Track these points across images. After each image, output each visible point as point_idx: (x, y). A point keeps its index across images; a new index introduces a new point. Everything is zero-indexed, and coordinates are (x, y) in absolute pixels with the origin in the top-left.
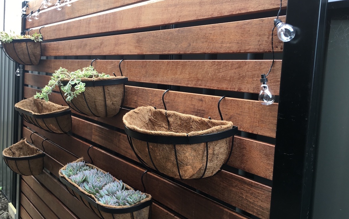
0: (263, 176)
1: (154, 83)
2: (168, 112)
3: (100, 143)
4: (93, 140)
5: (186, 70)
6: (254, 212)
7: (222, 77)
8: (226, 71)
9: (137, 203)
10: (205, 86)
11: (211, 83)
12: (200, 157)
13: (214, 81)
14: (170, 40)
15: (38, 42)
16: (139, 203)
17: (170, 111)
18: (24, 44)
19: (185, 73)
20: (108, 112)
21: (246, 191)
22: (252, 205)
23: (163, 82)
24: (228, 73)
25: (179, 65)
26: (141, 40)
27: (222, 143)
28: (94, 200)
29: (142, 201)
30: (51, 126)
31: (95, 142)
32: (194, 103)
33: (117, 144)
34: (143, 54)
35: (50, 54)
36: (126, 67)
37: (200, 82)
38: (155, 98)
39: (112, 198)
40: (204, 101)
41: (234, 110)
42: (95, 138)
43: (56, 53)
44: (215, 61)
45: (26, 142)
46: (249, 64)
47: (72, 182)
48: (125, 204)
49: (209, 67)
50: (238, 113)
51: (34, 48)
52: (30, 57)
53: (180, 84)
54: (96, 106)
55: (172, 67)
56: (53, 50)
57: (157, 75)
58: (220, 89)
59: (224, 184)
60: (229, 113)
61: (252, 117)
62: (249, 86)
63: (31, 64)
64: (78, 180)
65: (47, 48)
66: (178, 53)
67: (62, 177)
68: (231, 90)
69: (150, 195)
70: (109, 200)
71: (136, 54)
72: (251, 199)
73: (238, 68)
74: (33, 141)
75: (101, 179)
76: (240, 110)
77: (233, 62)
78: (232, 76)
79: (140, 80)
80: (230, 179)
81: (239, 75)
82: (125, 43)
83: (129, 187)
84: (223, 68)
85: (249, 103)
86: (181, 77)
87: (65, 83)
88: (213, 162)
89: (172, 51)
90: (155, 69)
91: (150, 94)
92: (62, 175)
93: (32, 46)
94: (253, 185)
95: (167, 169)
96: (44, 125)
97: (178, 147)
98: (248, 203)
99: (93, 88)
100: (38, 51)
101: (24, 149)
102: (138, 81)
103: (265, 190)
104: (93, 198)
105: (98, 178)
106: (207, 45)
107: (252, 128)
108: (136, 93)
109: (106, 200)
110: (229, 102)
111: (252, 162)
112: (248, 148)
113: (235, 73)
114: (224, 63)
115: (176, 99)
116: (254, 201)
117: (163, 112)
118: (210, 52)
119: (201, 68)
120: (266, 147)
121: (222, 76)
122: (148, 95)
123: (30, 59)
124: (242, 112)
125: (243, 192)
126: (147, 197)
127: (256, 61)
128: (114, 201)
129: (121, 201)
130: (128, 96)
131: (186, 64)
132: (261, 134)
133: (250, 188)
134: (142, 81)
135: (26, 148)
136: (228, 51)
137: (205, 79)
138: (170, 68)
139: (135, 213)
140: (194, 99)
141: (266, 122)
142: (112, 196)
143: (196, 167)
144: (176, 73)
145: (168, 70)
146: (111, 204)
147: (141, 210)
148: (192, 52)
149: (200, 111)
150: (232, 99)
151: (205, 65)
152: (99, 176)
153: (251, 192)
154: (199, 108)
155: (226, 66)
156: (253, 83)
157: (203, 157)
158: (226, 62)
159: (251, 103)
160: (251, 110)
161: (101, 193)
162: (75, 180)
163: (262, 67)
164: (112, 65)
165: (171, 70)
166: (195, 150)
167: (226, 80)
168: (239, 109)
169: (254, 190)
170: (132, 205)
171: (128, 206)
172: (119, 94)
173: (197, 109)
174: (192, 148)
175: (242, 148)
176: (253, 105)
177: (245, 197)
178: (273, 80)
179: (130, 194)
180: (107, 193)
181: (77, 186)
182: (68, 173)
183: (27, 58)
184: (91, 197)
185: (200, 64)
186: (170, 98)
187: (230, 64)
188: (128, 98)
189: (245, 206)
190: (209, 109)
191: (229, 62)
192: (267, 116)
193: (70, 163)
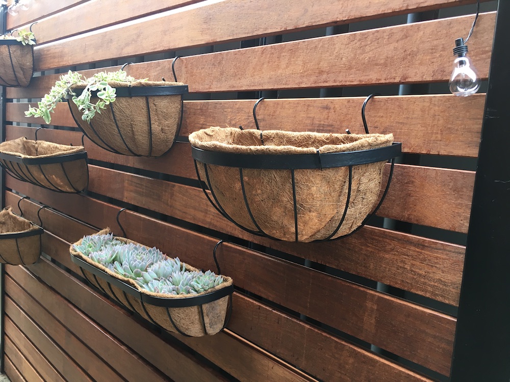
0: (448, 228)
1: (236, 89)
2: (265, 132)
3: (138, 203)
4: (125, 200)
5: (297, 58)
6: (426, 291)
7: (369, 61)
8: (377, 48)
9: (209, 290)
10: (335, 81)
11: (346, 75)
12: (335, 194)
13: (353, 70)
14: (267, 8)
15: (28, 45)
16: (213, 289)
17: (269, 131)
18: (5, 47)
19: (296, 64)
20: (153, 145)
21: (412, 256)
22: (422, 280)
23: (253, 86)
24: (381, 51)
25: (284, 50)
26: (211, 17)
27: (374, 172)
28: (135, 287)
29: (218, 287)
30: (53, 178)
31: (130, 203)
32: (312, 115)
33: (168, 201)
34: (215, 41)
35: (49, 66)
36: (184, 69)
37: (324, 76)
38: (238, 114)
39: (165, 284)
40: (332, 108)
41: (391, 117)
42: (129, 196)
43: (58, 62)
44: (355, 34)
45: (11, 213)
46: (425, 28)
47: (93, 263)
48: (189, 292)
49: (343, 47)
50: (401, 121)
51: (22, 57)
52: (14, 71)
53: (286, 84)
54: (133, 134)
55: (270, 57)
56: (54, 57)
57: (242, 75)
58: (363, 83)
59: (368, 249)
60: (381, 124)
61: (429, 125)
62: (423, 69)
63: (17, 85)
64: (104, 258)
65: (43, 56)
66: (283, 29)
67: (75, 256)
68: (387, 81)
69: (230, 278)
70: (160, 287)
71: (203, 43)
72: (420, 269)
73: (402, 39)
74: (23, 212)
75: (144, 257)
76: (404, 116)
77: (391, 29)
78: (390, 56)
79: (210, 88)
80: (381, 239)
81: (404, 52)
82: (182, 27)
83: (191, 268)
84: (371, 43)
85: (424, 100)
86: (288, 72)
87: (79, 90)
88: (356, 207)
89: (271, 29)
90: (238, 65)
91: (229, 110)
92: (75, 253)
93: (19, 52)
94: (426, 245)
95: (272, 221)
96: (43, 176)
97: (298, 175)
98: (415, 277)
99: (129, 100)
100: (28, 62)
101: (8, 225)
102: (207, 91)
103: (450, 251)
104: (133, 285)
105: (137, 254)
106: (341, 6)
107: (427, 146)
108: (203, 111)
109: (155, 286)
110: (383, 103)
111: (426, 204)
112: (417, 182)
113: (396, 49)
114: (373, 34)
115: (278, 112)
116: (428, 273)
117: (256, 133)
118: (346, 19)
119: (327, 51)
120: (455, 175)
121: (370, 58)
122: (226, 112)
123: (15, 74)
124: (408, 118)
125: (405, 258)
126: (225, 280)
127: (439, 22)
128: (170, 288)
129: (181, 287)
130: (188, 118)
131: (298, 48)
132: (446, 154)
133: (420, 251)
134: (214, 89)
135: (11, 223)
136: (382, 11)
137: (336, 69)
138: (267, 60)
139: (205, 307)
140: (312, 108)
141: (457, 130)
142: (165, 280)
143: (325, 214)
144: (278, 67)
145: (263, 64)
146: (164, 293)
147: (216, 302)
148: (310, 24)
149: (323, 127)
150: (388, 98)
151: (334, 44)
152: (139, 253)
153: (421, 257)
154: (322, 123)
155: (378, 39)
156: (433, 63)
157: (340, 196)
158: (378, 31)
159: (427, 100)
160: (427, 112)
161: (145, 277)
162: (99, 259)
163: (453, 30)
164: (159, 68)
165: (269, 62)
166: (329, 182)
167: (377, 65)
168: (401, 114)
169: (428, 253)
170: (202, 294)
171: (193, 294)
172: (174, 113)
173: (318, 125)
174: (324, 178)
175: (407, 183)
176: (430, 103)
177: (409, 268)
178: (476, 51)
179: (195, 277)
180: (155, 276)
181: (103, 268)
182: (85, 249)
183: (10, 72)
184: (128, 282)
185: (326, 43)
186: (266, 112)
187: (385, 34)
188: (188, 121)
189: (409, 282)
190: (342, 122)
191: (384, 32)
192: (460, 119)
193: (88, 237)
